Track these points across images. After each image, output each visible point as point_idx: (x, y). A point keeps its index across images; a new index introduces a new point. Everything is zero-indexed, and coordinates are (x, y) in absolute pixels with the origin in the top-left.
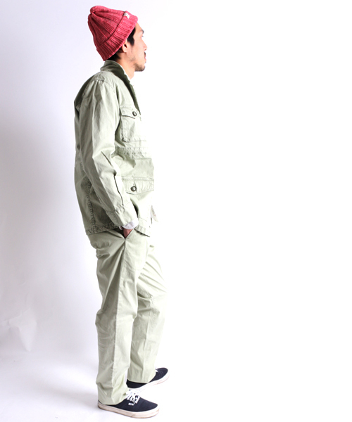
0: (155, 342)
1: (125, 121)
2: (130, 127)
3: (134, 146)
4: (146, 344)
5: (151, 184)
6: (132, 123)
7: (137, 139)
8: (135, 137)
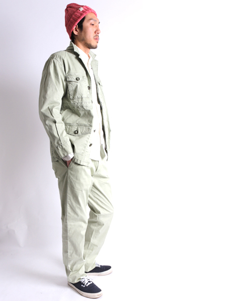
0: (97, 246)
1: (70, 85)
2: (74, 88)
3: (77, 102)
4: (90, 245)
5: (89, 129)
6: (76, 85)
7: (79, 96)
8: (78, 95)
